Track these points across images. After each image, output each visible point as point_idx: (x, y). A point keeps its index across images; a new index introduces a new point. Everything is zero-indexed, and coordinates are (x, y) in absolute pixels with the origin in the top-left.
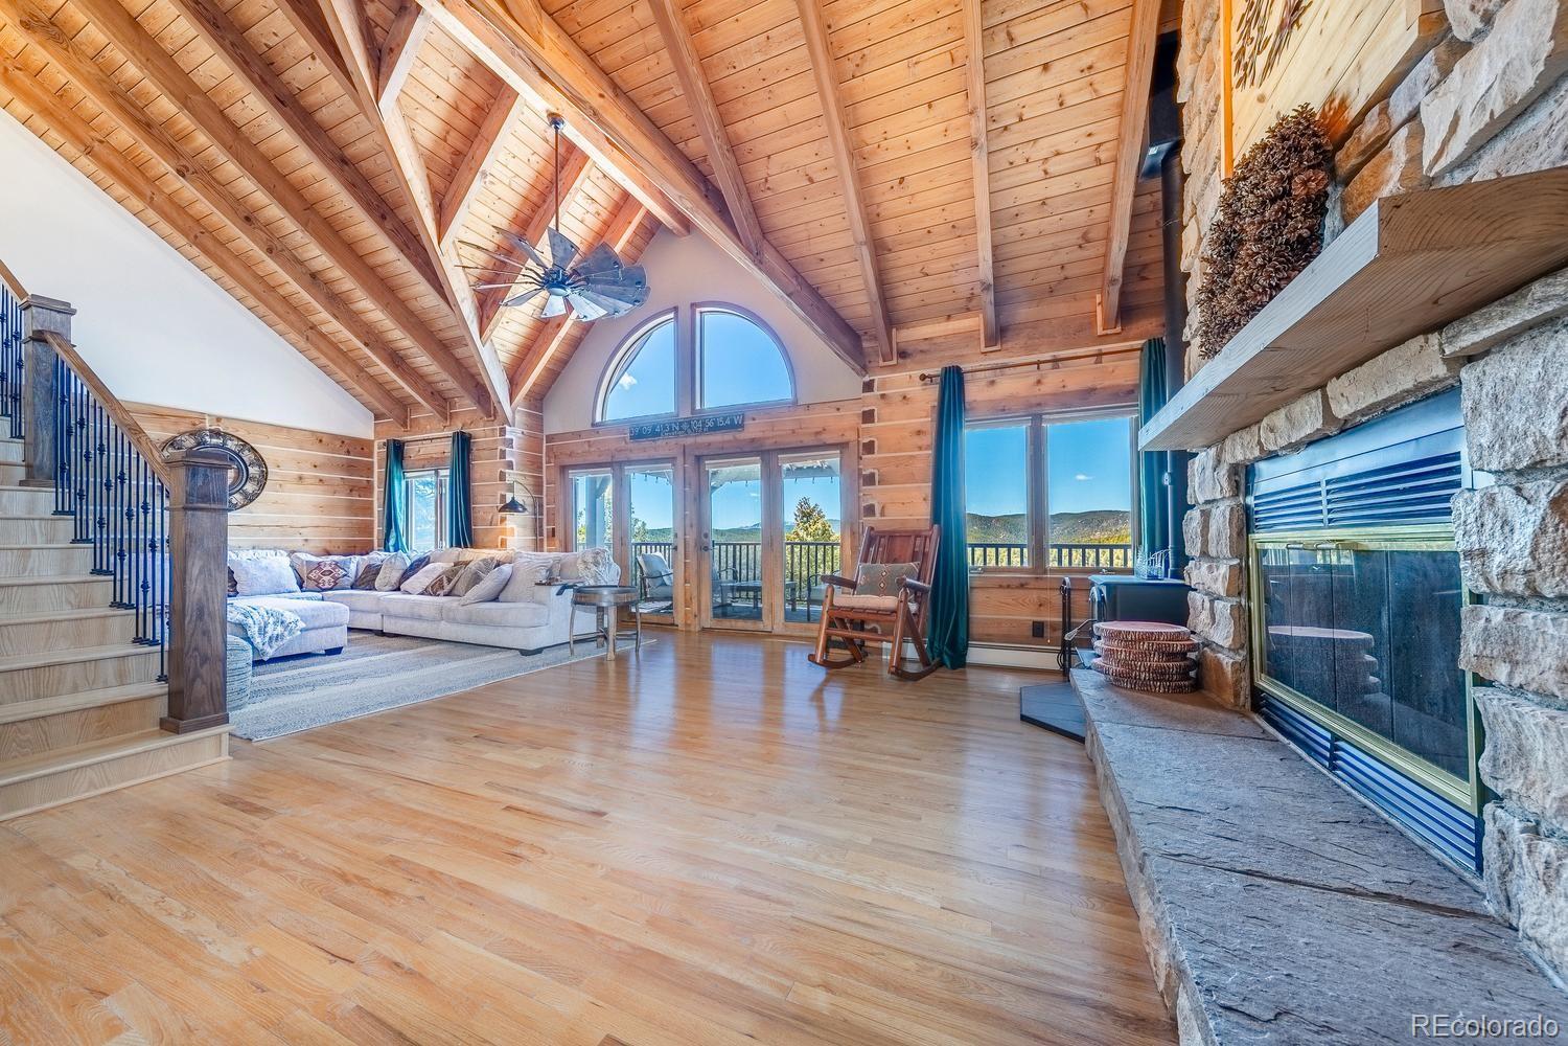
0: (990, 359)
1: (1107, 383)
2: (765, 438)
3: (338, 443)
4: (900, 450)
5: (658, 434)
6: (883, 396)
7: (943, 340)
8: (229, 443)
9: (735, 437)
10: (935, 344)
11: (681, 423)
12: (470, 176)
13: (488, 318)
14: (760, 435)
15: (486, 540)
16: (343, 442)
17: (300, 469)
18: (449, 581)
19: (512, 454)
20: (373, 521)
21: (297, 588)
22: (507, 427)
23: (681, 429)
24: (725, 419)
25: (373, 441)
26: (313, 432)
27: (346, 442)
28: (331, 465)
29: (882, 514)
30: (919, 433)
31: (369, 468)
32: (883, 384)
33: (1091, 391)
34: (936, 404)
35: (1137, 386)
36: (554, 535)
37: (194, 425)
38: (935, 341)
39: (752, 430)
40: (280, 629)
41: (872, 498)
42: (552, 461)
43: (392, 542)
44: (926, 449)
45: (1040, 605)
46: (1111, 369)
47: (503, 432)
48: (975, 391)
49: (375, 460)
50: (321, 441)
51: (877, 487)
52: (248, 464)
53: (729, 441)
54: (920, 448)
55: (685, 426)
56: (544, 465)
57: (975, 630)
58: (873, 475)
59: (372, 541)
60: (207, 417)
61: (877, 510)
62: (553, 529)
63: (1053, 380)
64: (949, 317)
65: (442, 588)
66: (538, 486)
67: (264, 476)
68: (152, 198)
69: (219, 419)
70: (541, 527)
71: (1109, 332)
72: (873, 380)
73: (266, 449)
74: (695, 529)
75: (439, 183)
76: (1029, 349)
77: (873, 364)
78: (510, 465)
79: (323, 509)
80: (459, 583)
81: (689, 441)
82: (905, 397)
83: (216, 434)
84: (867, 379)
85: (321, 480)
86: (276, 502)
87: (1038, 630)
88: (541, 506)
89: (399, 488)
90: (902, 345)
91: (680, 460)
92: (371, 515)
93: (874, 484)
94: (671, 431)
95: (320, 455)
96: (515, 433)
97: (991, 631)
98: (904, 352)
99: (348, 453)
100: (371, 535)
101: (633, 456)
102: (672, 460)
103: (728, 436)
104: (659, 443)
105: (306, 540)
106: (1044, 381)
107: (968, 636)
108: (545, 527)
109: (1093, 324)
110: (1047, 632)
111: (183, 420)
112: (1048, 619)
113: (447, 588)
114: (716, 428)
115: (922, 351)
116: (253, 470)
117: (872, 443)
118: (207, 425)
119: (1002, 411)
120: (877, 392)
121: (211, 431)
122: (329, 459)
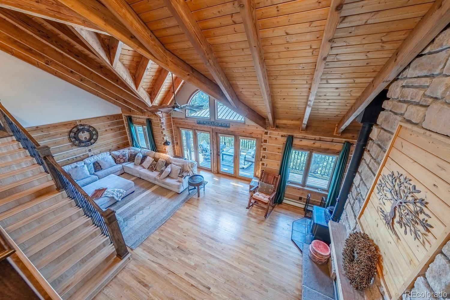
0: (302, 134)
1: (332, 148)
2: (235, 132)
3: (113, 117)
4: (273, 152)
5: (205, 124)
6: (270, 137)
7: (289, 125)
8: (85, 127)
9: (227, 129)
10: (287, 126)
11: (211, 122)
12: (143, 70)
13: (153, 98)
14: (234, 130)
15: (160, 147)
16: (114, 117)
17: (105, 128)
18: (155, 167)
19: (164, 126)
20: (127, 136)
21: (115, 164)
22: (161, 119)
23: (211, 124)
24: (224, 124)
25: (122, 114)
26: (105, 116)
27: (115, 116)
28: (113, 124)
29: (266, 166)
30: (279, 149)
31: (123, 122)
32: (270, 133)
33: (328, 149)
34: (285, 143)
35: (340, 151)
36: (177, 144)
37: (75, 124)
38: (287, 125)
39: (231, 129)
40: (121, 194)
41: (264, 162)
42: (175, 124)
43: (134, 144)
44: (280, 153)
45: (302, 194)
46: (334, 145)
47: (160, 120)
48: (296, 142)
49: (124, 119)
50: (108, 118)
51: (266, 159)
52: (92, 131)
53: (225, 130)
54: (278, 153)
55: (213, 124)
56: (172, 125)
57: (285, 195)
58: (265, 156)
59: (128, 141)
60: (77, 121)
61: (265, 165)
62: (177, 143)
63: (318, 144)
64: (292, 120)
65: (153, 169)
66: (172, 137)
67: (97, 133)
68: (38, 64)
69: (80, 121)
70: (174, 142)
71: (337, 135)
72: (268, 132)
73: (94, 125)
74: (216, 150)
75: (133, 71)
76: (313, 134)
77: (268, 128)
78: (164, 129)
79: (114, 136)
80: (157, 167)
81: (214, 127)
82: (276, 139)
83: (81, 125)
84: (266, 131)
85: (111, 129)
86: (102, 139)
87: (300, 199)
88: (173, 136)
89: (133, 129)
90: (277, 124)
91: (211, 132)
92: (127, 135)
93: (265, 158)
94: (208, 124)
95: (109, 122)
96: (164, 120)
97: (289, 196)
98: (277, 126)
99: (116, 119)
100: (128, 139)
101: (198, 129)
102: (209, 132)
103: (225, 129)
104: (205, 126)
105: (112, 146)
106: (315, 143)
107: (284, 196)
108: (175, 142)
109: (333, 131)
110: (302, 199)
111: (71, 124)
112: (303, 197)
113: (154, 169)
114: (221, 126)
115: (283, 127)
116: (94, 132)
117: (265, 148)
118: (78, 123)
119: (302, 148)
120: (268, 135)
121: (79, 125)
122: (112, 123)
